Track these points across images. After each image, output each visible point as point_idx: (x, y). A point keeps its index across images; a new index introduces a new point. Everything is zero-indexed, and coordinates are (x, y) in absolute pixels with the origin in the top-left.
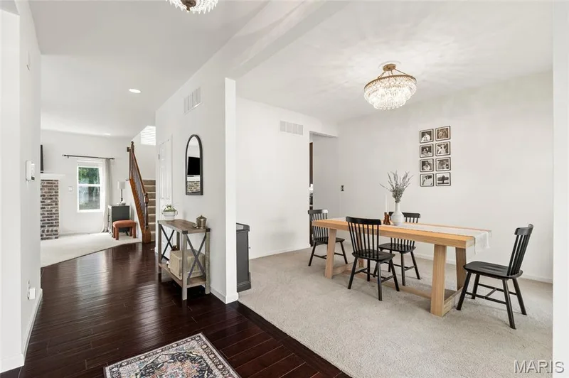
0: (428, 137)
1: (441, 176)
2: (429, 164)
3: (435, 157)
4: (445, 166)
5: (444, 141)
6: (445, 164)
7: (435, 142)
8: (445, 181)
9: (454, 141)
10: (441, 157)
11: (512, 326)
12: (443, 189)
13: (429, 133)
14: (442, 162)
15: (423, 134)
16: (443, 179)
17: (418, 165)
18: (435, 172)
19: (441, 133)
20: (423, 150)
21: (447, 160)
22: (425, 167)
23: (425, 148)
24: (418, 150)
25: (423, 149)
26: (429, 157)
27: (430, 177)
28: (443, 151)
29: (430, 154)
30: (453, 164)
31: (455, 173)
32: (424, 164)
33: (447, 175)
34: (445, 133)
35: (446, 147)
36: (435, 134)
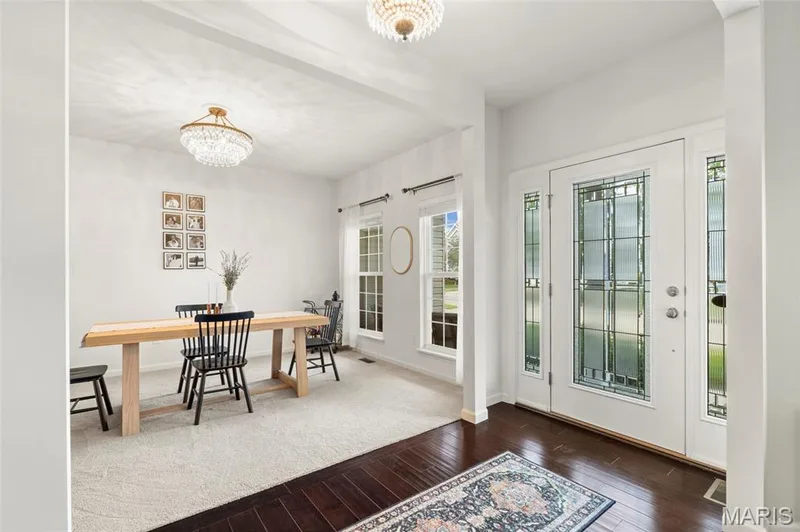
0: (175, 202)
1: (194, 256)
2: (177, 239)
3: (185, 231)
4: (198, 244)
5: (197, 213)
6: (197, 241)
7: (185, 212)
8: (199, 263)
9: (209, 215)
12: (196, 272)
13: (178, 198)
14: (195, 239)
15: (168, 197)
16: (197, 260)
17: (160, 240)
18: (185, 251)
19: (193, 202)
20: (167, 219)
21: (202, 238)
22: (170, 243)
23: (171, 216)
24: (159, 220)
25: (168, 217)
26: (176, 230)
27: (178, 257)
28: (196, 225)
29: (179, 226)
30: (209, 241)
31: (211, 253)
32: (169, 238)
33: (200, 256)
34: (199, 203)
35: (200, 220)
36: (183, 200)
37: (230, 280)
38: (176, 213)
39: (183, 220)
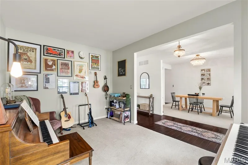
0: (203, 71)
2: (204, 79)
3: (206, 77)
5: (208, 73)
6: (209, 79)
7: (206, 73)
9: (212, 73)
10: (208, 77)
11: (232, 117)
12: (209, 86)
13: (204, 70)
14: (208, 79)
15: (202, 70)
16: (208, 83)
17: (200, 79)
18: (206, 82)
20: (202, 75)
24: (200, 75)
26: (203, 77)
27: (204, 83)
28: (208, 75)
30: (212, 79)
31: (212, 82)
32: (202, 79)
34: (209, 70)
35: (209, 74)
36: (206, 70)
37: (200, 88)
38: (204, 73)
39: (206, 75)
